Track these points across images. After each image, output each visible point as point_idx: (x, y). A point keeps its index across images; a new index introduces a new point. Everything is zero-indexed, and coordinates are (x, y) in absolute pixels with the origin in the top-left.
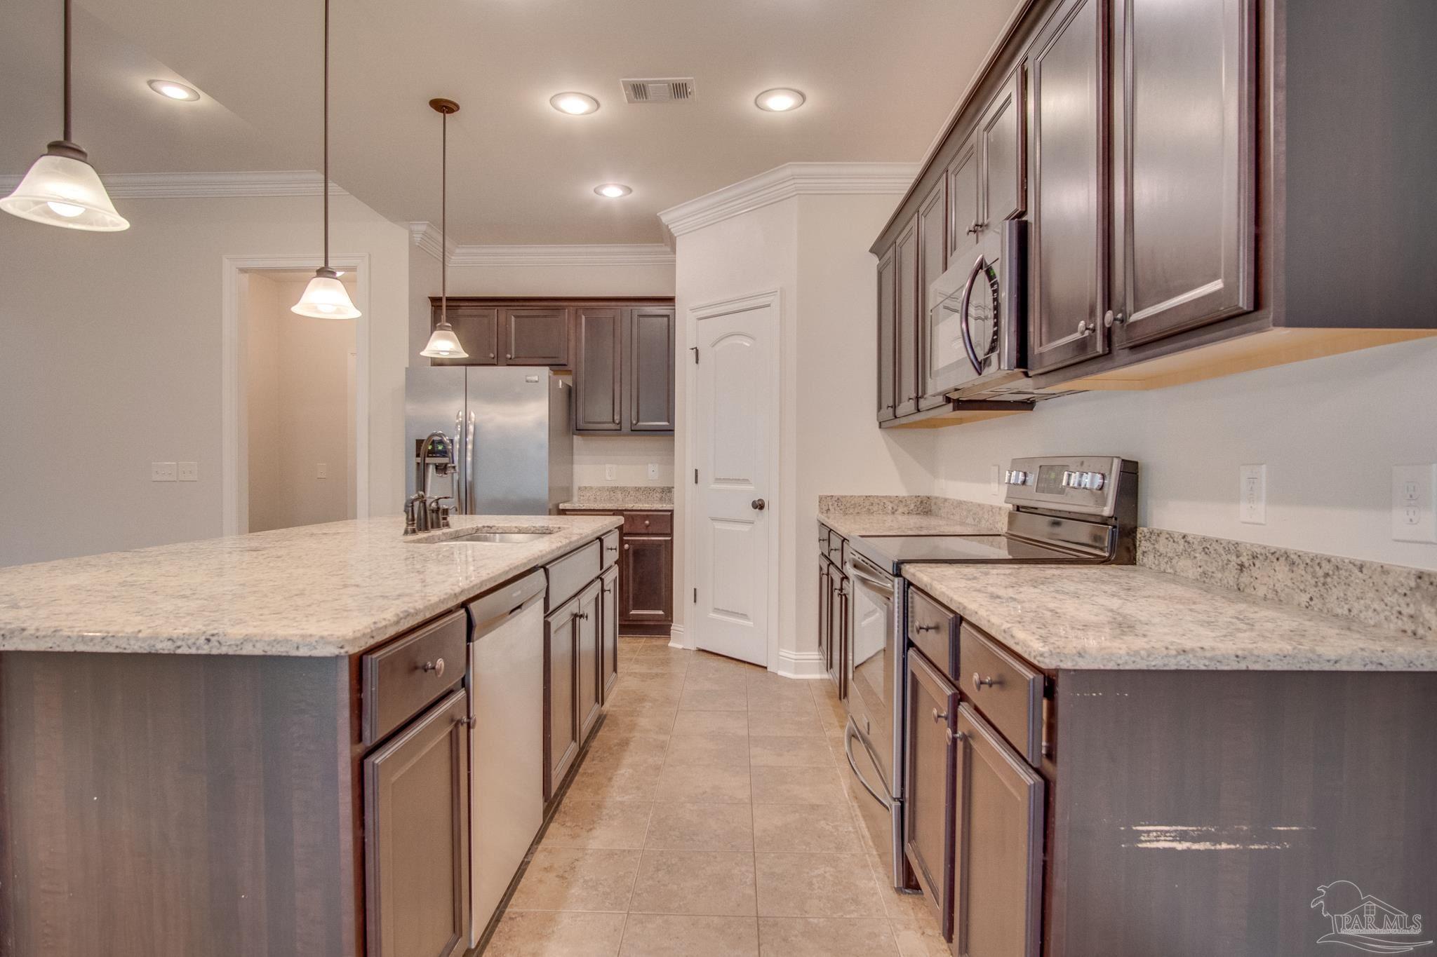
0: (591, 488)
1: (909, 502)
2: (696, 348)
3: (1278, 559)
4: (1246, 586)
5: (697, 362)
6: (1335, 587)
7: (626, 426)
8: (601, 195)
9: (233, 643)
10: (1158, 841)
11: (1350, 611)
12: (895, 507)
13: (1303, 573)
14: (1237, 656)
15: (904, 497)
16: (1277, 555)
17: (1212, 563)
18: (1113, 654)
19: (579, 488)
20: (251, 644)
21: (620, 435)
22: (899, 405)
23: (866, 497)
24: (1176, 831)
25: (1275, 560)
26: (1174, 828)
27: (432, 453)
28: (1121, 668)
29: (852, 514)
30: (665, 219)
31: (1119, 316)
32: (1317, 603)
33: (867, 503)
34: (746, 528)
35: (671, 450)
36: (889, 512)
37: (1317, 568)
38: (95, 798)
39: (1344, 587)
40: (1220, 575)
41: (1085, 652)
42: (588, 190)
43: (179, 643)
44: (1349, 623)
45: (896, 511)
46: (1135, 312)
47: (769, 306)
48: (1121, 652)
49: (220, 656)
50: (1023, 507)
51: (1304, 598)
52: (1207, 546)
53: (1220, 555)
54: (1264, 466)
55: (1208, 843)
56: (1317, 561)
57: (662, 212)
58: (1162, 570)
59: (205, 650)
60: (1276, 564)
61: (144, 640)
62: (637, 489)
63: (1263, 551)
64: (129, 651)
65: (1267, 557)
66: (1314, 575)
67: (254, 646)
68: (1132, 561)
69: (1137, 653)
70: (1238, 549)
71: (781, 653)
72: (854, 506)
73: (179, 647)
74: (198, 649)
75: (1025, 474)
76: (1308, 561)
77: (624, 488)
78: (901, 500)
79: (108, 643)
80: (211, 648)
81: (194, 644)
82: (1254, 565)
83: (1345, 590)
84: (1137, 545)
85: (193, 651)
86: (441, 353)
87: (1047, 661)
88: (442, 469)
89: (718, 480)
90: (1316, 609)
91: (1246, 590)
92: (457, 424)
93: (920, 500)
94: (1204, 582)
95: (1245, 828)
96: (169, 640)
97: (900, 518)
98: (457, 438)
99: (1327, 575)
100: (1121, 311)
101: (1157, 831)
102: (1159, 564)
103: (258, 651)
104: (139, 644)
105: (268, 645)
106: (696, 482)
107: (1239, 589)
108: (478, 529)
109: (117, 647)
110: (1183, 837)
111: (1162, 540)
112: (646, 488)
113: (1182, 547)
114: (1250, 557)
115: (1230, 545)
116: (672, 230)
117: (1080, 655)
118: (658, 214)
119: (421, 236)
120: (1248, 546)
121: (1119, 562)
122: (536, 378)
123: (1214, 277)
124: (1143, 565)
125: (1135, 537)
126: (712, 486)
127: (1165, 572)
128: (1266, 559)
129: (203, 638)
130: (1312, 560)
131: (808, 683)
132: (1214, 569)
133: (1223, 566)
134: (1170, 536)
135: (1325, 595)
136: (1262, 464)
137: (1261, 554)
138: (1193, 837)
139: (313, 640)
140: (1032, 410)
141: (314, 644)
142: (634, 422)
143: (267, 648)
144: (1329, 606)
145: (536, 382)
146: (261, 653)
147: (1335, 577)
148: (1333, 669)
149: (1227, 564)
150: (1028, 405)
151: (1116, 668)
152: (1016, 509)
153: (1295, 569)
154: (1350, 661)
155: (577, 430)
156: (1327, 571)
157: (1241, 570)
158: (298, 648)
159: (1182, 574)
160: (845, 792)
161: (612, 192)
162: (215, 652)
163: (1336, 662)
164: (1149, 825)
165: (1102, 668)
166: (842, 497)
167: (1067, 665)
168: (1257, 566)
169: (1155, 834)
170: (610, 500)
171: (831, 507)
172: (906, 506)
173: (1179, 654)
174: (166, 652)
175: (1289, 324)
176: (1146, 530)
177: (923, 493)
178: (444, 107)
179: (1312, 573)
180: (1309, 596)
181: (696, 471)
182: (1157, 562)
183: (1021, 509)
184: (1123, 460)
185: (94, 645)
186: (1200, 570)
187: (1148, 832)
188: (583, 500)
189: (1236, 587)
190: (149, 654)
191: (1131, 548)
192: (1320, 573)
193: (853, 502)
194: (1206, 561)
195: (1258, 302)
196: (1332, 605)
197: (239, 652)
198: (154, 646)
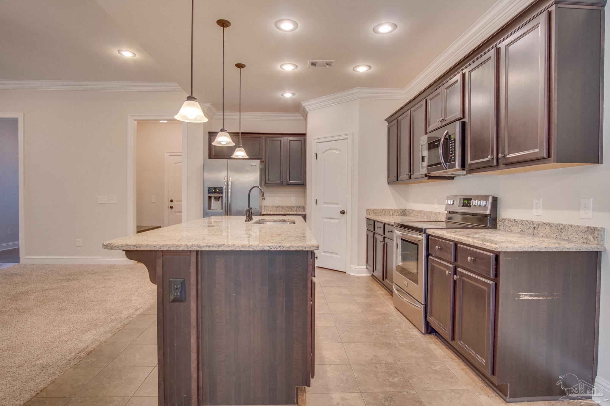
0: (269, 206)
1: (398, 211)
2: (316, 154)
3: (546, 225)
4: (536, 233)
5: (317, 159)
6: (564, 232)
7: (285, 183)
8: (284, 96)
9: (287, 247)
10: (525, 297)
11: (568, 238)
12: (394, 213)
13: (554, 229)
14: (545, 248)
15: (397, 209)
16: (546, 224)
17: (524, 227)
18: (515, 247)
19: (265, 206)
20: (292, 247)
21: (283, 186)
22: (399, 176)
23: (383, 209)
24: (529, 294)
25: (545, 225)
26: (529, 293)
27: (215, 192)
28: (517, 251)
29: (378, 215)
30: (304, 104)
31: (503, 155)
32: (559, 237)
33: (383, 212)
34: (337, 221)
35: (305, 192)
36: (391, 215)
37: (559, 227)
38: (234, 294)
39: (567, 232)
40: (527, 231)
41: (508, 247)
42: (279, 95)
43: (271, 247)
44: (569, 241)
45: (394, 214)
46: (508, 154)
47: (347, 139)
48: (517, 247)
49: (283, 251)
50: (452, 212)
51: (555, 236)
52: (522, 222)
53: (527, 225)
54: (541, 199)
55: (537, 297)
56: (559, 225)
57: (303, 102)
58: (506, 230)
59: (279, 249)
60: (546, 227)
61: (261, 247)
62: (287, 207)
63: (541, 223)
64: (256, 250)
65: (543, 225)
66: (558, 229)
67: (293, 248)
68: (495, 228)
69: (521, 247)
70: (533, 223)
71: (352, 267)
72: (379, 212)
73: (271, 248)
74: (277, 249)
75: (454, 201)
76: (556, 225)
77: (282, 206)
78: (396, 211)
79: (250, 248)
80: (281, 249)
81: (276, 247)
82: (539, 227)
83: (567, 233)
84: (497, 223)
85: (275, 249)
86: (239, 156)
87: (498, 249)
88: (217, 199)
89: (325, 203)
90: (558, 238)
91: (536, 235)
92: (224, 182)
93: (402, 210)
94: (522, 233)
95: (546, 293)
96: (268, 246)
97: (396, 217)
98: (224, 187)
99: (561, 229)
100: (503, 154)
101: (524, 294)
102: (505, 229)
103: (294, 249)
104: (260, 248)
105: (297, 247)
106: (316, 204)
107: (534, 234)
108: (260, 220)
109: (253, 249)
110: (531, 296)
111: (507, 221)
112: (291, 206)
113: (514, 223)
114: (537, 225)
115: (531, 222)
116: (306, 109)
117: (507, 248)
118: (301, 103)
119: (207, 108)
120: (537, 222)
121: (491, 228)
122: (255, 164)
123: (536, 148)
124: (500, 229)
125: (496, 220)
126: (323, 205)
127: (507, 231)
128: (542, 226)
129: (278, 246)
130: (557, 225)
131: (363, 277)
132: (525, 229)
133: (528, 228)
134: (509, 220)
135: (561, 234)
136: (540, 198)
137: (541, 224)
138: (533, 296)
139: (310, 246)
140: (453, 179)
141: (310, 247)
142: (288, 181)
143: (297, 248)
144: (562, 237)
145: (255, 165)
146: (295, 250)
147: (564, 229)
148: (568, 251)
149: (530, 227)
150: (452, 178)
151: (516, 251)
152: (449, 213)
153: (552, 228)
154: (573, 248)
155: (266, 184)
156: (562, 228)
157: (534, 229)
158: (306, 248)
159: (514, 231)
160: (393, 309)
161: (288, 95)
162: (282, 250)
163: (569, 249)
164: (523, 293)
165: (512, 251)
166: (375, 209)
167: (504, 250)
168: (540, 227)
169: (524, 295)
170: (277, 211)
171: (371, 213)
172: (397, 212)
173: (531, 247)
174: (267, 250)
175: (557, 162)
176: (500, 218)
177: (403, 208)
178: (240, 66)
179: (557, 228)
180: (556, 235)
181: (316, 200)
182: (504, 228)
183: (451, 213)
184: (493, 197)
185: (246, 248)
186: (521, 230)
187: (523, 295)
188: (266, 211)
189: (532, 234)
190: (262, 251)
191: (495, 224)
192: (559, 228)
193: (378, 211)
194: (522, 227)
195: (549, 156)
196: (563, 237)
197: (289, 250)
198: (264, 248)
